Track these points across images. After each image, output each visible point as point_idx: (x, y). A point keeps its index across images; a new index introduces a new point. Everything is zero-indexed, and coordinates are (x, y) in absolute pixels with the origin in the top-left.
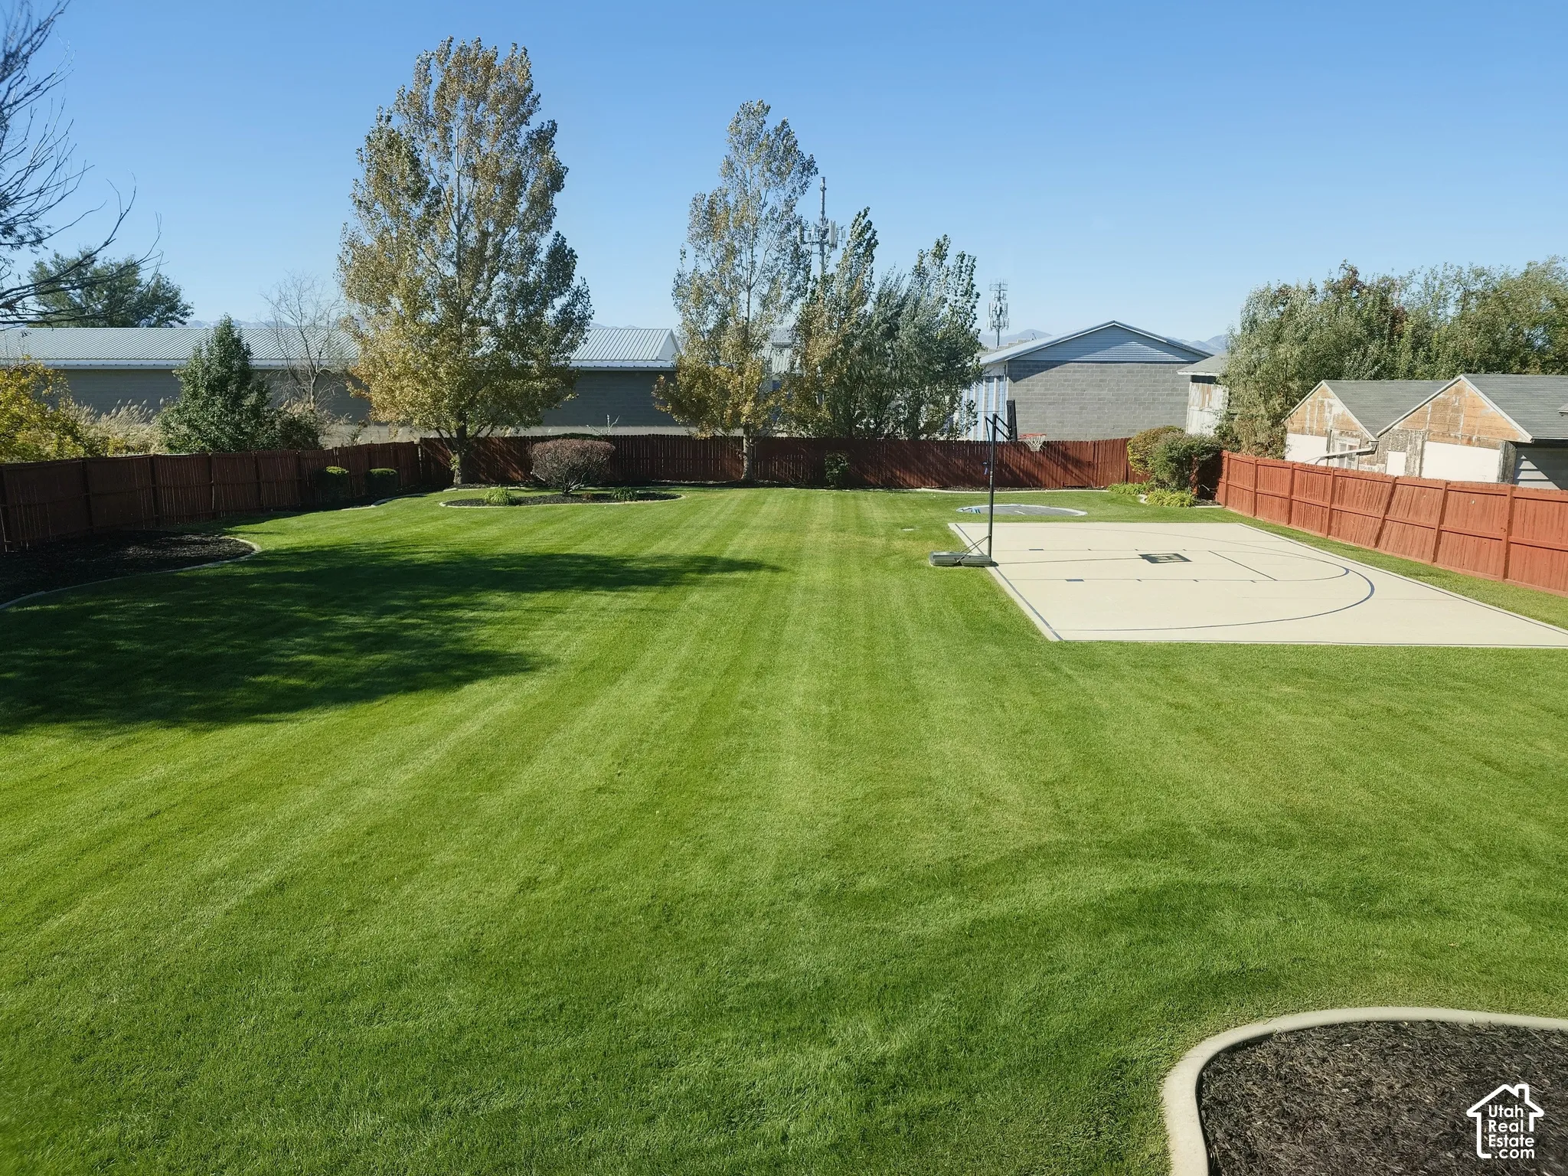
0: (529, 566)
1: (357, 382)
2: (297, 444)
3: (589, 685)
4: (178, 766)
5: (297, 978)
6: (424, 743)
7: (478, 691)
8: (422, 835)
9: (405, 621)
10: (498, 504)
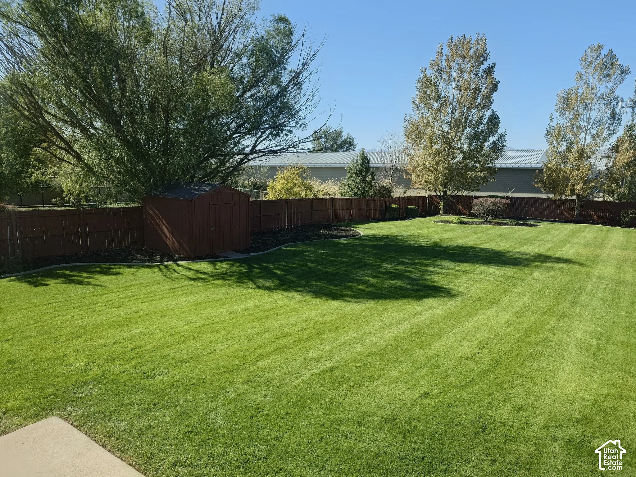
0: (462, 251)
1: (407, 173)
2: (383, 195)
3: (476, 308)
4: (314, 313)
5: (327, 409)
6: (401, 321)
7: (429, 302)
8: (388, 361)
9: (406, 269)
10: (456, 223)
